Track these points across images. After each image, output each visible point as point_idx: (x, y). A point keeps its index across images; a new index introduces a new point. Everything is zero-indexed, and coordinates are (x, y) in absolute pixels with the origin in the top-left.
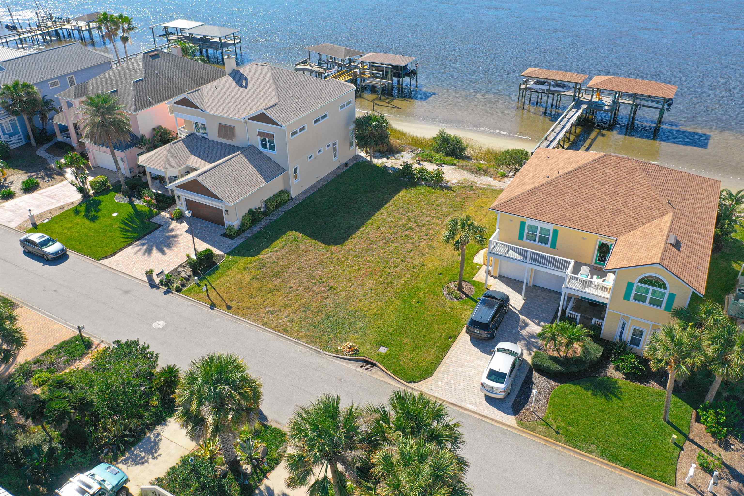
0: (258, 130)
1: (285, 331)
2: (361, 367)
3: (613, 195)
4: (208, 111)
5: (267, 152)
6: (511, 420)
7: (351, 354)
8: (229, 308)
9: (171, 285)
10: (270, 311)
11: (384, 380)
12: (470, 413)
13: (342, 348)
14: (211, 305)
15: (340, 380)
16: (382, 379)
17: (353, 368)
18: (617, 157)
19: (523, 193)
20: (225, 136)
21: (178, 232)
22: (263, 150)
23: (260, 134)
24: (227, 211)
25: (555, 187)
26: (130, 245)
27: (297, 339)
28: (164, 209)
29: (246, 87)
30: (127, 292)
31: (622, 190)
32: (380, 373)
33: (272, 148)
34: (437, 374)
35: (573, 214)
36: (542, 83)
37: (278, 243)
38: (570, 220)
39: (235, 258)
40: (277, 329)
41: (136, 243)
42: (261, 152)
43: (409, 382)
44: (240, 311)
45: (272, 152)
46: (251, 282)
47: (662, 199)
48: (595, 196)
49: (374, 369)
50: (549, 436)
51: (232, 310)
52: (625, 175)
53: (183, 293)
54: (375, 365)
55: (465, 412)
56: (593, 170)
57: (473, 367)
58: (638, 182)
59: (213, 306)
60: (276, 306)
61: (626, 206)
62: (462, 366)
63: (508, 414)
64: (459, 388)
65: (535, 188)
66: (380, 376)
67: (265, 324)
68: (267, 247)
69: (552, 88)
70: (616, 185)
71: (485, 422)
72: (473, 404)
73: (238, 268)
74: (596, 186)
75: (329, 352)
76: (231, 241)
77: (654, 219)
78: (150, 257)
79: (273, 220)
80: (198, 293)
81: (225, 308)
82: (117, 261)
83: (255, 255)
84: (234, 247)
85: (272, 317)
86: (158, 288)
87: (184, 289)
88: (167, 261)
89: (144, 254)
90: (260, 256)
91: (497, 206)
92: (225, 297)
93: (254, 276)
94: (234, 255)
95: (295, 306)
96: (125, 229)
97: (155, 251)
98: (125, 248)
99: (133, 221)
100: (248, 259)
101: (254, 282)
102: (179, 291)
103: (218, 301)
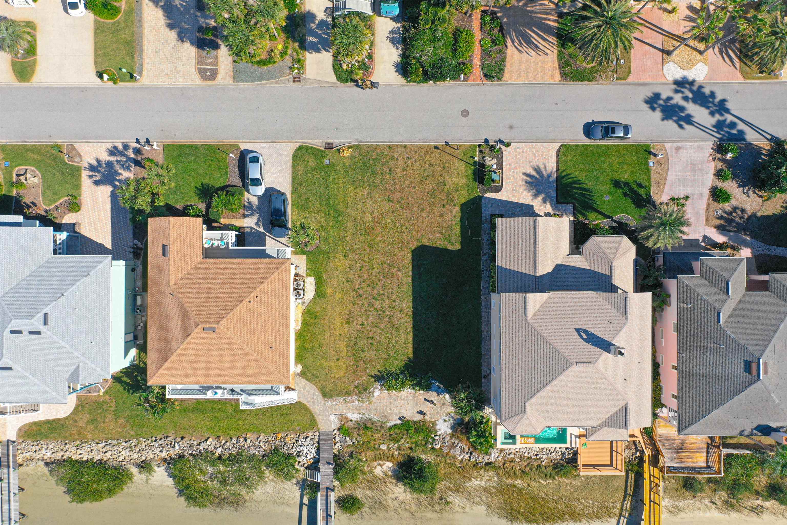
1: (389, 147)
2: (332, 144)
3: (209, 290)
6: (243, 147)
8: (436, 147)
9: (490, 148)
10: (410, 159)
12: (263, 141)
13: (350, 150)
14: (449, 145)
16: (317, 141)
17: (335, 141)
18: (210, 323)
19: (270, 276)
21: (536, 201)
25: (249, 287)
26: (558, 170)
27: (378, 145)
28: (576, 224)
30: (511, 127)
31: (204, 295)
32: (321, 144)
34: (290, 158)
35: (233, 269)
37: (457, 230)
38: (234, 264)
39: (472, 196)
40: (395, 147)
41: (555, 175)
43: (301, 146)
44: (428, 150)
46: (443, 179)
47: (178, 296)
48: (221, 286)
49: (324, 146)
50: (222, 145)
51: (433, 147)
52: (202, 308)
53: (475, 146)
54: (325, 148)
56: (225, 308)
57: (274, 174)
58: (194, 304)
59: (447, 144)
60: (410, 165)
61: (199, 284)
62: (280, 172)
63: (245, 150)
64: (275, 155)
65: (263, 283)
66: (319, 142)
67: (405, 146)
68: (461, 221)
70: (207, 300)
72: (264, 148)
73: (462, 187)
74: (221, 295)
75: (355, 145)
76: (490, 211)
77: (182, 279)
78: (531, 166)
79: (483, 255)
80: (466, 150)
81: (439, 146)
82: (549, 150)
83: (462, 205)
84: (483, 207)
85: (406, 155)
86: (496, 141)
87: (477, 149)
88: (515, 168)
89: (538, 166)
90: (458, 208)
91: (286, 262)
92: (447, 155)
93: (446, 185)
94: (476, 198)
95: (399, 171)
96: (579, 184)
97: (533, 173)
98: (558, 166)
99: (583, 195)
100: (463, 200)
101: (441, 179)
102: (479, 146)
103: (448, 149)
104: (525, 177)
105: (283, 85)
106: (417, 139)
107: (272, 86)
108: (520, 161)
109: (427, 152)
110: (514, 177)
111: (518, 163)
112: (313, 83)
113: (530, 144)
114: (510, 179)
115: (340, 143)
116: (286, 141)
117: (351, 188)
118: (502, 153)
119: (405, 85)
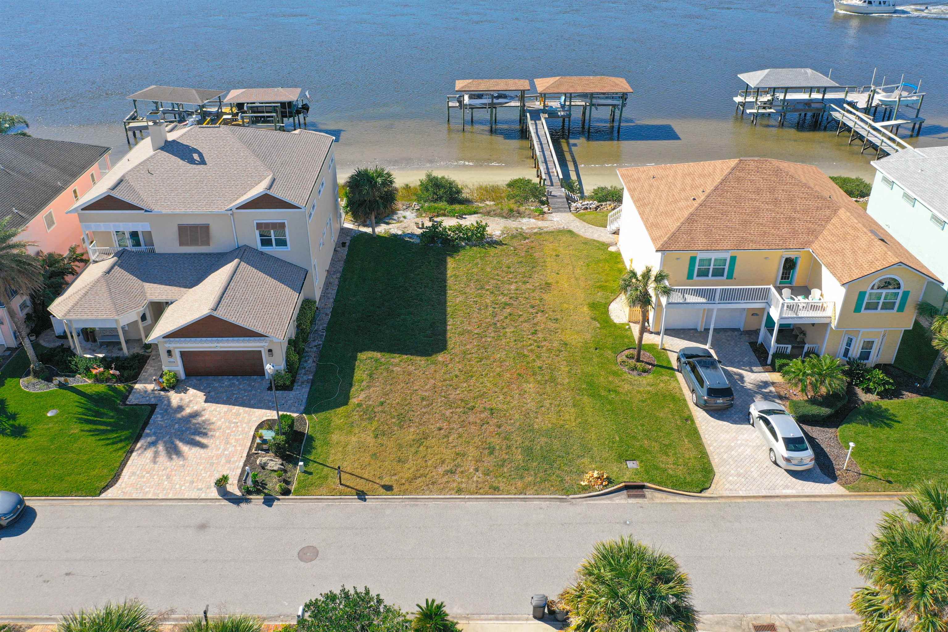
0: (255, 222)
1: (496, 489)
2: (630, 496)
4: (157, 209)
5: (273, 250)
7: (606, 486)
8: (388, 488)
9: (265, 488)
10: (448, 471)
11: (671, 501)
13: (586, 483)
14: (357, 494)
15: (625, 523)
16: (667, 501)
17: (623, 501)
19: (683, 224)
20: (194, 242)
21: (195, 408)
22: (266, 249)
23: (259, 226)
24: (270, 351)
25: (712, 208)
26: (129, 453)
27: (521, 494)
28: (135, 378)
29: (203, 162)
30: (203, 527)
31: (782, 196)
32: (658, 495)
33: (282, 243)
34: (718, 468)
35: (751, 234)
36: (480, 96)
37: (360, 375)
38: (752, 241)
39: (322, 415)
40: (481, 491)
41: (139, 445)
42: (262, 253)
43: (701, 492)
44: (407, 486)
45: (281, 249)
46: (379, 441)
49: (647, 492)
51: (396, 489)
52: (775, 178)
53: (297, 492)
54: (643, 487)
55: (789, 500)
56: (738, 180)
57: (741, 445)
58: (792, 183)
59: (361, 495)
60: (447, 461)
61: (797, 212)
62: (730, 448)
63: (829, 483)
64: (754, 475)
66: (662, 498)
67: (459, 491)
68: (351, 385)
69: (495, 101)
71: (818, 502)
72: (786, 487)
73: (341, 429)
74: (753, 196)
75: (575, 494)
76: (292, 394)
77: (830, 218)
78: (185, 459)
79: (320, 345)
80: (320, 486)
81: (382, 490)
82: (132, 485)
83: (345, 402)
84: (304, 401)
85: (457, 478)
86: (248, 501)
87: (293, 488)
88: (219, 457)
89: (170, 458)
90: (354, 401)
91: (663, 245)
92: (366, 476)
93: (374, 431)
94: (316, 412)
95: (472, 452)
96: (96, 430)
97: (184, 448)
98: (127, 459)
99: (98, 414)
100: (341, 410)
101: (384, 440)
102: (286, 492)
103: (361, 485)
104: (204, 441)
105: (800, 618)
106: (431, 504)
107: (831, 617)
108: (205, 468)
109: (410, 481)
110: (227, 443)
111: (212, 464)
112: (718, 623)
113: (170, 496)
114: (237, 440)
115: (611, 499)
116: (739, 501)
117: (571, 425)
118: (239, 481)
119: (462, 618)
